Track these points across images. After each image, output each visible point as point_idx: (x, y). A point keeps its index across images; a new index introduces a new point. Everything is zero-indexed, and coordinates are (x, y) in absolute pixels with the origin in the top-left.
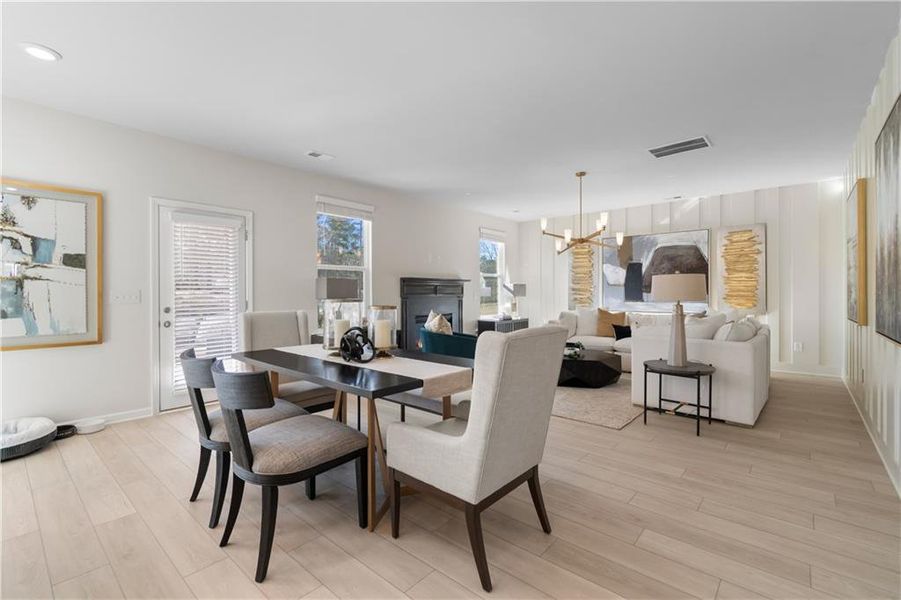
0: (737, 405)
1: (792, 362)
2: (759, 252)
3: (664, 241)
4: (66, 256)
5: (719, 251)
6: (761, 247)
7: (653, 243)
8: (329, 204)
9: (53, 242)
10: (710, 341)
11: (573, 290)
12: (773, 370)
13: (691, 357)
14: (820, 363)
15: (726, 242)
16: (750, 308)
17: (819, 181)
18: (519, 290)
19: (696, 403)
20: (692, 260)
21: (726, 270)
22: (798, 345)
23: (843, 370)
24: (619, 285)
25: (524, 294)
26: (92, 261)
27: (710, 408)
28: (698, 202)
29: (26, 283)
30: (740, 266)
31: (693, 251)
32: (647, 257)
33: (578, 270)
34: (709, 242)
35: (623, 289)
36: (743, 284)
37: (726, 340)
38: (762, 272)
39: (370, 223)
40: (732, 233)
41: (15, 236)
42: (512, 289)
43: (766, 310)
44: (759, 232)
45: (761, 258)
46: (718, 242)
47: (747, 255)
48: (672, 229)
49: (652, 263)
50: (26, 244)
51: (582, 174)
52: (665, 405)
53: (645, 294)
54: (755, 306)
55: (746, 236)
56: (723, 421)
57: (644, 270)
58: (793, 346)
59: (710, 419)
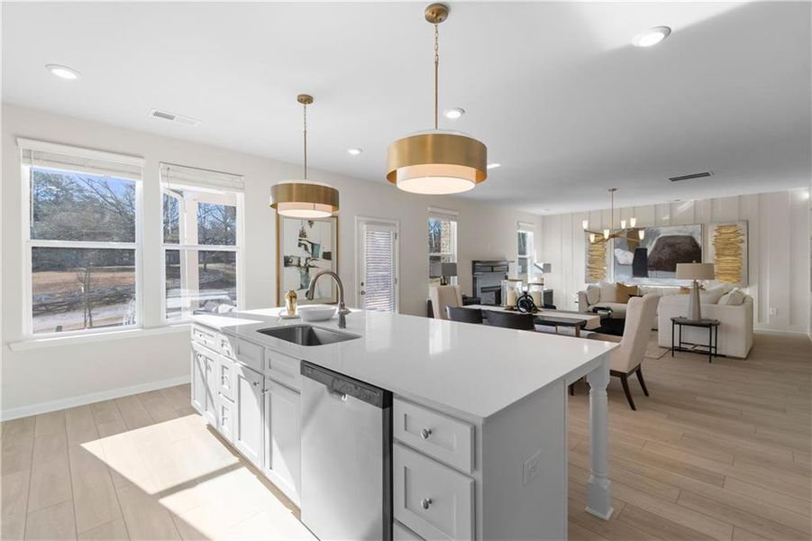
0: (734, 346)
1: (768, 322)
2: (742, 241)
3: (665, 232)
4: (324, 253)
5: (711, 240)
6: (744, 238)
7: (657, 233)
8: (436, 213)
9: (319, 245)
10: (715, 305)
11: (589, 268)
12: (754, 329)
13: (704, 315)
14: (791, 323)
15: (715, 233)
16: (734, 282)
17: (790, 190)
18: (547, 268)
19: (708, 344)
20: (688, 247)
21: (717, 254)
22: (773, 311)
23: (809, 329)
24: (628, 265)
25: (550, 271)
26: (334, 256)
27: (716, 348)
28: (692, 204)
29: (310, 269)
30: (727, 252)
31: (689, 240)
32: (651, 244)
33: (593, 253)
34: (703, 233)
35: (631, 268)
36: (730, 265)
37: (727, 304)
38: (744, 256)
39: (455, 223)
40: (720, 227)
41: (306, 243)
42: (542, 267)
43: (747, 284)
44: (742, 226)
45: (744, 246)
46: (710, 232)
47: (732, 244)
48: (671, 223)
49: (656, 248)
50: (309, 246)
51: (614, 190)
52: (682, 346)
53: (649, 272)
54: (739, 281)
55: (732, 230)
56: (724, 356)
57: (648, 253)
58: (769, 311)
59: (716, 355)
